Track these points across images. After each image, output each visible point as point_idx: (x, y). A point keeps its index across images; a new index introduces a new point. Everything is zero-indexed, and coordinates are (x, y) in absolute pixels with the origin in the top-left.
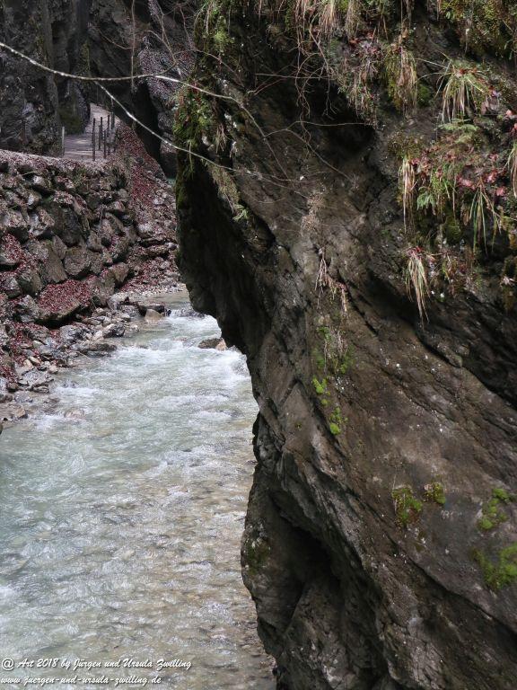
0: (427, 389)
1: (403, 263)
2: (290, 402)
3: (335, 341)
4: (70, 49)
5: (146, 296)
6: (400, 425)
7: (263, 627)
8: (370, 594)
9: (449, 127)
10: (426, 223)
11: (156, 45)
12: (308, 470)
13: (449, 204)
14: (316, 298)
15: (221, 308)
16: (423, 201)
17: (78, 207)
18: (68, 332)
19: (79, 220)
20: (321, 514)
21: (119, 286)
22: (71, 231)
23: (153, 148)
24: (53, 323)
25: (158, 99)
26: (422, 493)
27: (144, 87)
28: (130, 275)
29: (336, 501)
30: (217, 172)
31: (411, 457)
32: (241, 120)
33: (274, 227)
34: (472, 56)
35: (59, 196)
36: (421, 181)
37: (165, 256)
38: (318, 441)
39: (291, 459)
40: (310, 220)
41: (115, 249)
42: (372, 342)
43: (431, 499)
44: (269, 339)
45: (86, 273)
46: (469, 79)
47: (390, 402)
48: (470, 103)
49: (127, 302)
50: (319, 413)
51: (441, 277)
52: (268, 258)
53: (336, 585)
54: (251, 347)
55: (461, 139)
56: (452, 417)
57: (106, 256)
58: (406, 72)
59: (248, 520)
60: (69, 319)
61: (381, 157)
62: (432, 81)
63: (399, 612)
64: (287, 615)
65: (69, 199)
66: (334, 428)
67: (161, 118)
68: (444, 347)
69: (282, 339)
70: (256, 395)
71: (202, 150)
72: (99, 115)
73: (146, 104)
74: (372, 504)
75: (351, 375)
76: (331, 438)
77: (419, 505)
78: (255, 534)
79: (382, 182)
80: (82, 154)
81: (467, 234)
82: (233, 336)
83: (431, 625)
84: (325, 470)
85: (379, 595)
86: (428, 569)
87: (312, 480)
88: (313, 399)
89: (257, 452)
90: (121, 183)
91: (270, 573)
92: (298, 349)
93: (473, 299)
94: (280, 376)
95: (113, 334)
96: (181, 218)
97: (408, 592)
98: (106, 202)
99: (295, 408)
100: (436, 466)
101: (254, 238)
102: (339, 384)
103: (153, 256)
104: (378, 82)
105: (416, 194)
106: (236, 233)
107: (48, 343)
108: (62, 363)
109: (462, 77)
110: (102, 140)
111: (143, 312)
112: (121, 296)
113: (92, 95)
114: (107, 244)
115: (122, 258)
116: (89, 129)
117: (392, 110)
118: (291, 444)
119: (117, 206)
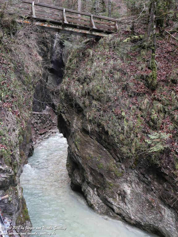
0: (91, 143)
1: (87, 126)
2: (72, 145)
3: (78, 137)
4: (44, 99)
5: (53, 131)
6: (87, 148)
7: (69, 174)
8: (83, 170)
9: (93, 109)
10: (90, 121)
11: (55, 98)
12: (75, 154)
13: (93, 119)
14: (76, 131)
15: (63, 132)
16: (90, 118)
17: (44, 119)
18: (43, 136)
19: (44, 121)
20: (77, 160)
21: (50, 130)
22: (43, 122)
23: (54, 112)
24: (41, 134)
25: (55, 105)
26: (90, 157)
27: (53, 104)
28: (51, 128)
29: (79, 158)
30: (63, 115)
31: (89, 152)
32: (66, 108)
33: (70, 122)
34: (96, 100)
35: (42, 118)
36: (89, 116)
37: (56, 125)
38: (76, 150)
39: (73, 152)
40: (75, 121)
41: (49, 125)
42: (83, 137)
43: (91, 157)
44: (70, 136)
45: (45, 128)
46: (95, 103)
47: (86, 145)
48: (95, 106)
49: (51, 132)
50: (76, 146)
51: (92, 128)
52: (69, 126)
53: (79, 169)
54: (67, 137)
55: (94, 110)
56: (94, 147)
57: (48, 126)
58: (87, 102)
59: (67, 161)
60: (43, 134)
61: (84, 113)
62: (91, 103)
63: (87, 172)
64: (72, 173)
65: (43, 118)
66: (78, 148)
67: (55, 107)
68: (93, 137)
69: (71, 136)
70: (68, 144)
71: (61, 112)
72: (47, 107)
73: (53, 106)
74: (83, 158)
75: (81, 141)
76: (78, 150)
77: (90, 158)
78: (68, 162)
79: (84, 116)
80: (45, 112)
81: (95, 123)
82: (65, 136)
83: (91, 174)
84: (77, 154)
85: (84, 170)
86: (91, 167)
87: (75, 155)
88: (75, 144)
89: (68, 152)
90: (50, 116)
91: (70, 168)
92: (73, 138)
93: (96, 131)
94: (71, 141)
95: (49, 136)
96: (58, 120)
97: (88, 170)
98: (48, 118)
99: (73, 146)
100: (92, 153)
101: (68, 123)
102: (79, 142)
103: (54, 125)
104: (84, 103)
105: (89, 117)
106: (65, 122)
107: (40, 137)
108: (42, 140)
109: (94, 102)
110: (48, 111)
111: (53, 133)
112: (50, 131)
113: (46, 105)
114: (48, 124)
115: (50, 126)
116: (46, 109)
117: (85, 107)
118: (73, 150)
119: (49, 119)
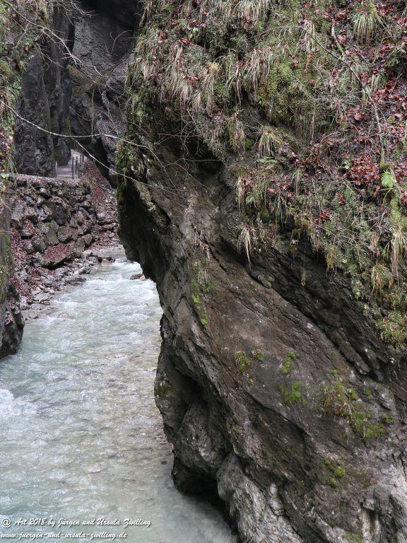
0: (253, 300)
1: (239, 233)
2: (180, 308)
3: (203, 275)
4: (60, 120)
5: (102, 252)
6: (239, 319)
7: (167, 429)
8: (223, 409)
9: (262, 161)
10: (251, 211)
11: (106, 118)
12: (190, 344)
13: (263, 202)
14: (194, 251)
15: (142, 257)
16: (249, 200)
17: (65, 205)
18: (60, 271)
19: (65, 211)
20: (197, 368)
21: (87, 247)
22: (61, 217)
23: (105, 173)
24: (51, 267)
25: (108, 147)
26: (251, 355)
27: (100, 140)
28: (93, 241)
29: (205, 361)
30: (139, 186)
31: (245, 336)
32: (152, 158)
33: (170, 214)
34: (273, 124)
35: (54, 199)
36: (248, 189)
37: (112, 230)
38: (195, 328)
39: (180, 338)
40: (189, 210)
41: (85, 227)
42: (223, 275)
43: (256, 358)
44: (168, 274)
45: (69, 240)
46: (272, 136)
47: (234, 308)
48: (272, 149)
49: (91, 255)
50: (196, 314)
51: (259, 240)
52: (167, 231)
53: (205, 405)
54: (158, 278)
55: (269, 167)
56: (266, 315)
57: (80, 231)
58: (239, 133)
59: (158, 371)
60: (60, 265)
61: (226, 176)
62: (253, 137)
63: (239, 419)
64: (179, 422)
65: (60, 200)
66: (203, 321)
67: (109, 157)
68: (261, 277)
69: (175, 274)
70: (162, 304)
71: (131, 174)
72: (76, 155)
73: (100, 151)
74: (224, 362)
75: (212, 293)
76: (202, 327)
77: (249, 361)
78: (162, 379)
79: (227, 190)
80: (67, 176)
81: (273, 217)
82: (149, 273)
83: (256, 425)
84: (199, 344)
85: (228, 410)
86: (254, 395)
87: (192, 349)
88: (192, 306)
89: (162, 334)
90: (88, 191)
91: (170, 399)
92: (184, 280)
93: (276, 252)
94: (174, 294)
95: (84, 272)
96: (120, 210)
97: (244, 408)
98: (80, 201)
99: (183, 311)
100: (258, 341)
101: (159, 220)
102: (206, 298)
103: (105, 230)
104: (224, 137)
105: (245, 196)
106: (150, 218)
107: (49, 278)
108: (57, 289)
109: (268, 134)
110: (77, 169)
111: (100, 260)
112: (88, 252)
113: (71, 145)
114: (80, 224)
115: (88, 232)
116: (70, 163)
117: (232, 152)
118: (180, 331)
119: (86, 203)
